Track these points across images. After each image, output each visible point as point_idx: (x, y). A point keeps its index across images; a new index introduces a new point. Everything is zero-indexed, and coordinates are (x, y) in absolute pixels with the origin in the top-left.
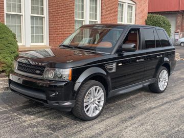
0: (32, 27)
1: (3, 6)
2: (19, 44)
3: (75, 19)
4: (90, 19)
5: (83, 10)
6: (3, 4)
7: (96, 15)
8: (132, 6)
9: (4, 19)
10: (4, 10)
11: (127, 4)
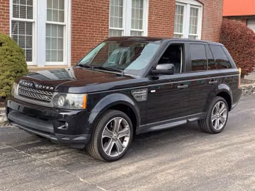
0: (47, 39)
1: (9, 10)
2: (28, 63)
3: (110, 28)
4: (132, 28)
5: (121, 15)
6: (9, 7)
7: (141, 22)
8: (197, 9)
9: (9, 28)
10: (9, 16)
11: (189, 6)
